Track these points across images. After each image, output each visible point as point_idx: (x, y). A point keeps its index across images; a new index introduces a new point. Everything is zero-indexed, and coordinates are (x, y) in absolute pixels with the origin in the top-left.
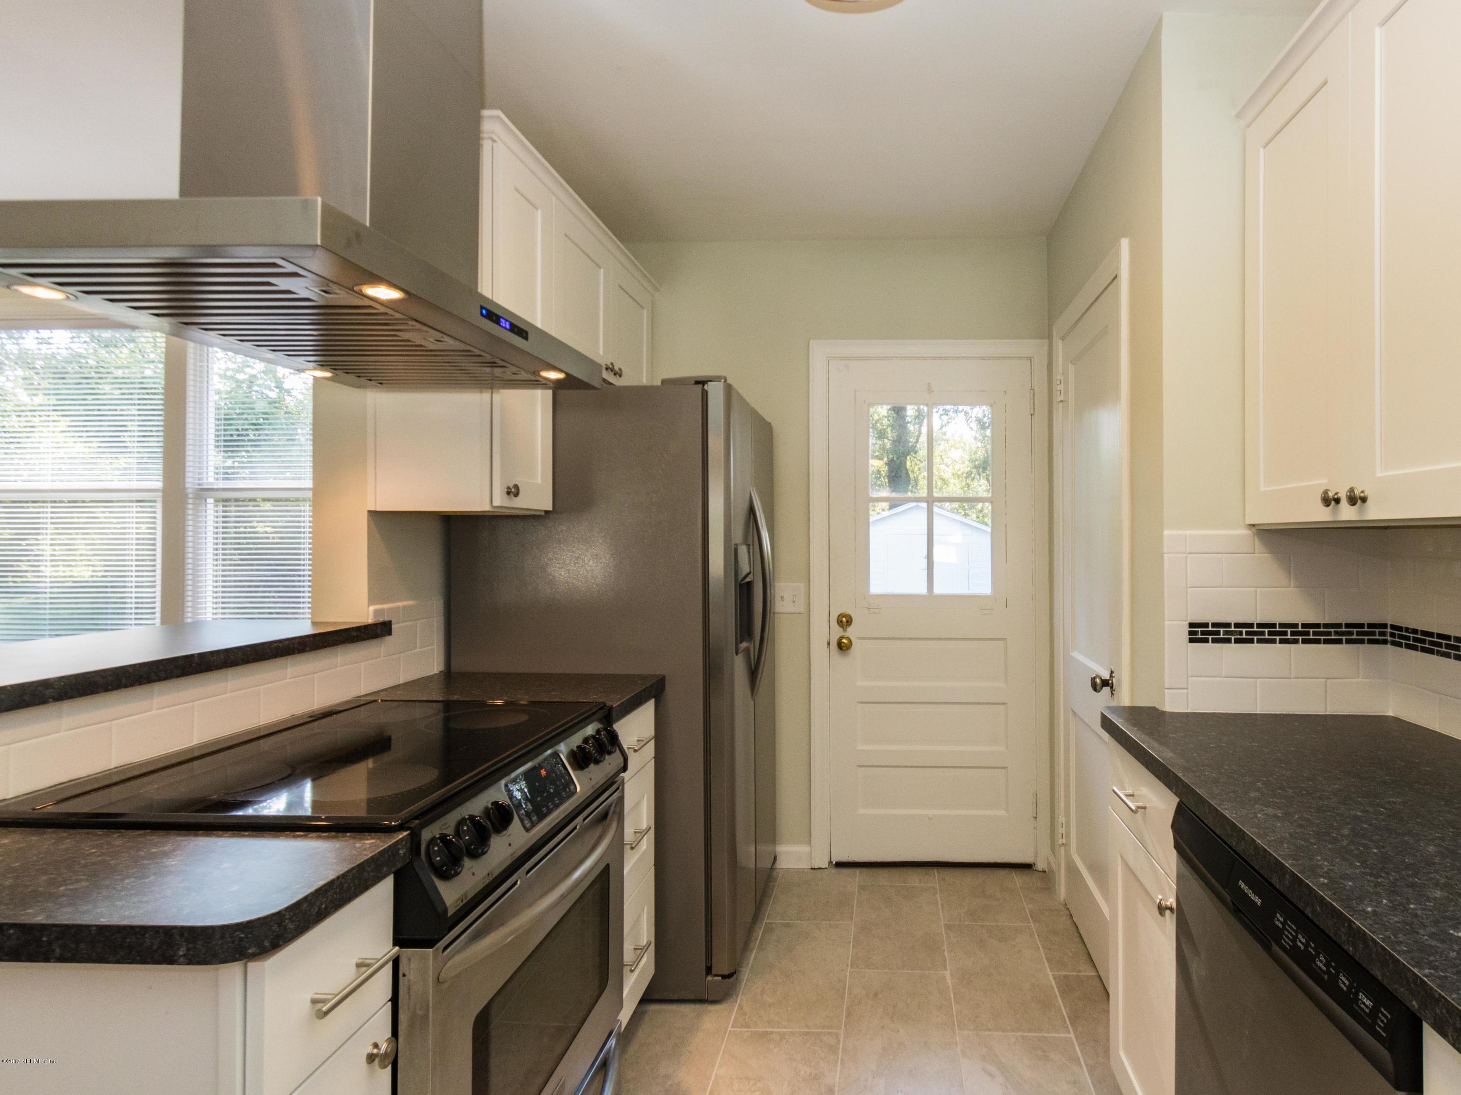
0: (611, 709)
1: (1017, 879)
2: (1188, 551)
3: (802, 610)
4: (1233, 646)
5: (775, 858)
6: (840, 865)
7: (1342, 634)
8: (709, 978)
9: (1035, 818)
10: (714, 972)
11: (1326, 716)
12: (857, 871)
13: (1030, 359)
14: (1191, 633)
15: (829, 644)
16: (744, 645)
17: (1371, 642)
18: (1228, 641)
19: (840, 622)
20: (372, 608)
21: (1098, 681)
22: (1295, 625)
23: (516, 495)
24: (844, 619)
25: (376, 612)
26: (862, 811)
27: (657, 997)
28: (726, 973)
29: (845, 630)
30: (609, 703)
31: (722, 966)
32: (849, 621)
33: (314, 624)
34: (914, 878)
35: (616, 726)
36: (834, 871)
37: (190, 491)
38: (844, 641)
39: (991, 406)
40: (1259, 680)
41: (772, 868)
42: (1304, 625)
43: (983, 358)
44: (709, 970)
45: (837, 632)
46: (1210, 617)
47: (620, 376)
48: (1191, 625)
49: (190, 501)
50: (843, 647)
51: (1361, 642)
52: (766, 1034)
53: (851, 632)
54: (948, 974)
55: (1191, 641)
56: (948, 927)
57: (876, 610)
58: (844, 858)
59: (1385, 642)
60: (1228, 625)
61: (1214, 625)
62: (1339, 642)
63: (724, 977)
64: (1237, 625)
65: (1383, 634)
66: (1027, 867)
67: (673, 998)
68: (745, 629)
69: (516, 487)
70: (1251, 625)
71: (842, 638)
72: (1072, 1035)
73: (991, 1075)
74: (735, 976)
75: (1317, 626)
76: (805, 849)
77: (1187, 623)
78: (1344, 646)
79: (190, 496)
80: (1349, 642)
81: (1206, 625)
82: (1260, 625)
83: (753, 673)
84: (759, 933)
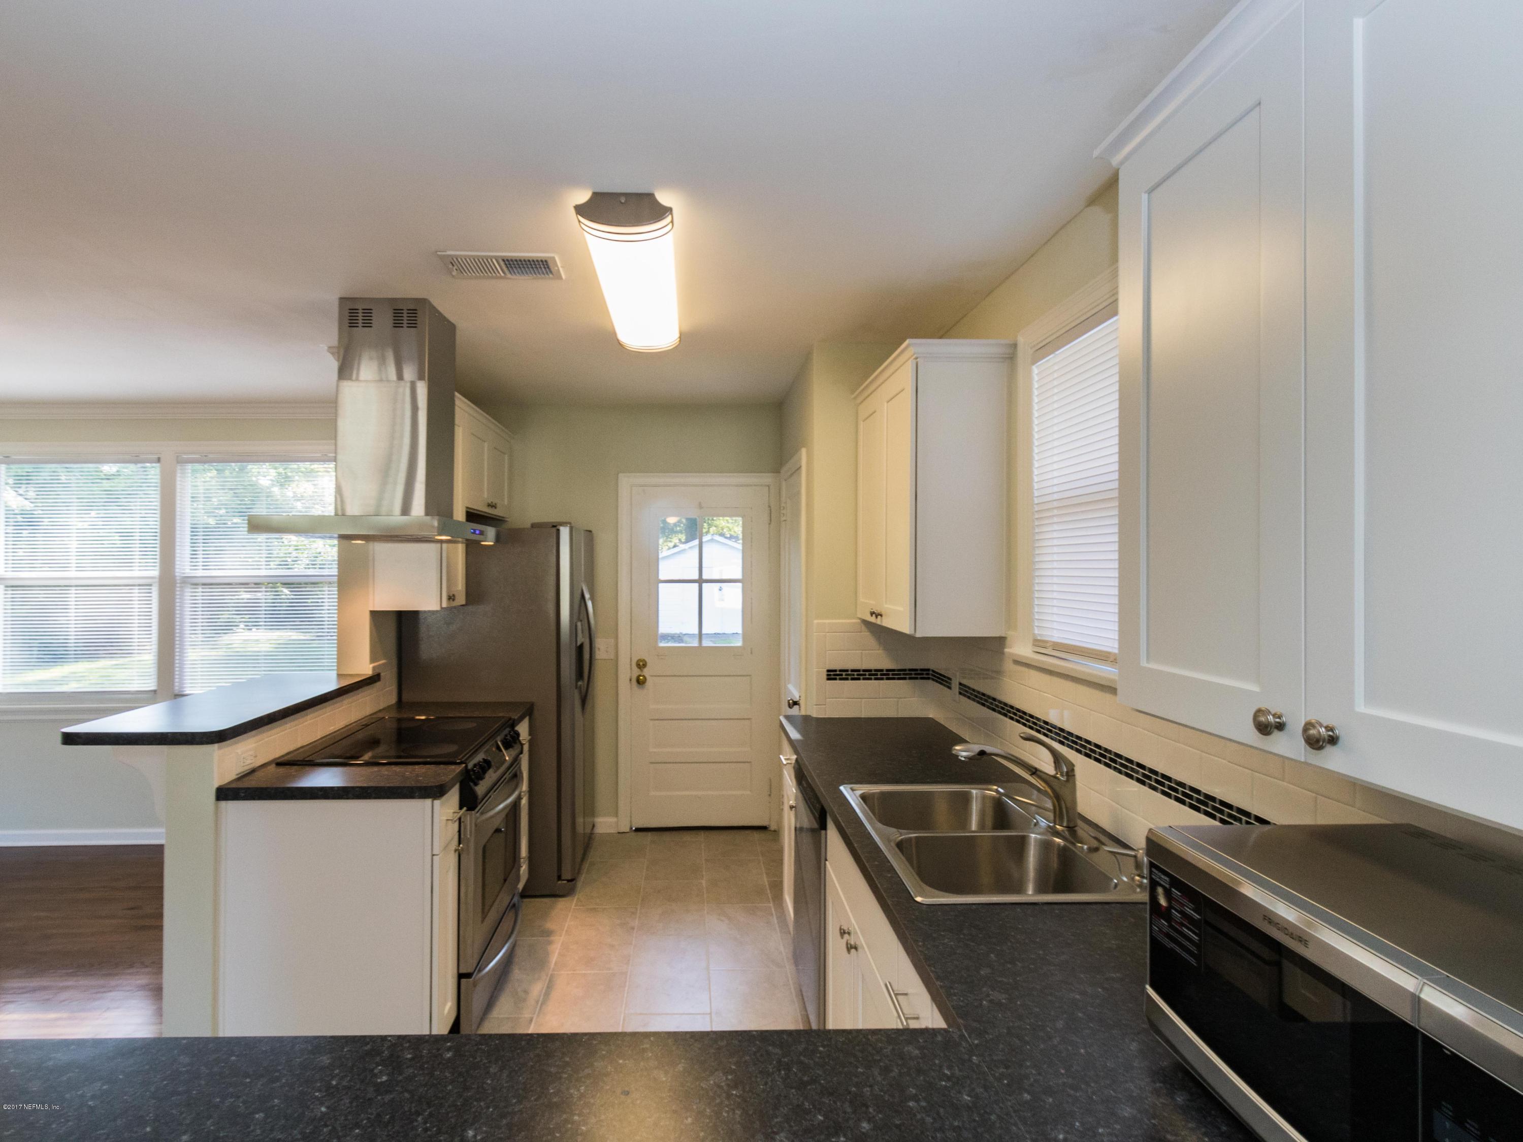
0: (514, 720)
1: (756, 835)
2: (827, 631)
3: (612, 657)
4: (850, 682)
5: (594, 826)
6: (638, 830)
7: (906, 674)
8: (560, 882)
9: (770, 795)
10: (563, 878)
11: (897, 718)
12: (650, 834)
13: (768, 486)
14: (828, 675)
15: (630, 680)
16: (580, 683)
17: (922, 678)
18: (847, 679)
19: (638, 666)
20: (371, 666)
21: (791, 701)
22: (882, 670)
23: (454, 600)
24: (641, 663)
25: (374, 668)
26: (652, 793)
27: (527, 894)
28: (570, 878)
29: (642, 671)
30: (513, 717)
31: (567, 875)
32: (645, 665)
33: (340, 676)
34: (687, 837)
35: (517, 728)
36: (633, 834)
37: (178, 578)
38: (641, 678)
39: (742, 518)
40: (864, 700)
41: (592, 834)
42: (887, 670)
43: (737, 486)
44: (559, 878)
45: (636, 672)
46: (837, 666)
47: (496, 508)
48: (828, 671)
49: (178, 585)
50: (641, 682)
51: (916, 678)
52: (595, 908)
53: (646, 672)
54: (704, 882)
55: (828, 679)
56: (707, 860)
57: (663, 657)
58: (640, 825)
59: (928, 678)
60: (847, 671)
61: (840, 671)
62: (905, 679)
63: (568, 881)
64: (853, 671)
65: (928, 674)
66: (764, 828)
67: (537, 894)
68: (580, 675)
69: (454, 595)
70: (859, 671)
71: (640, 676)
72: (771, 905)
73: (722, 921)
74: (574, 881)
75: (893, 670)
76: (612, 820)
77: (825, 670)
78: (908, 681)
79: (178, 581)
80: (910, 678)
81: (835, 671)
82: (864, 671)
83: (584, 701)
84: (586, 866)
